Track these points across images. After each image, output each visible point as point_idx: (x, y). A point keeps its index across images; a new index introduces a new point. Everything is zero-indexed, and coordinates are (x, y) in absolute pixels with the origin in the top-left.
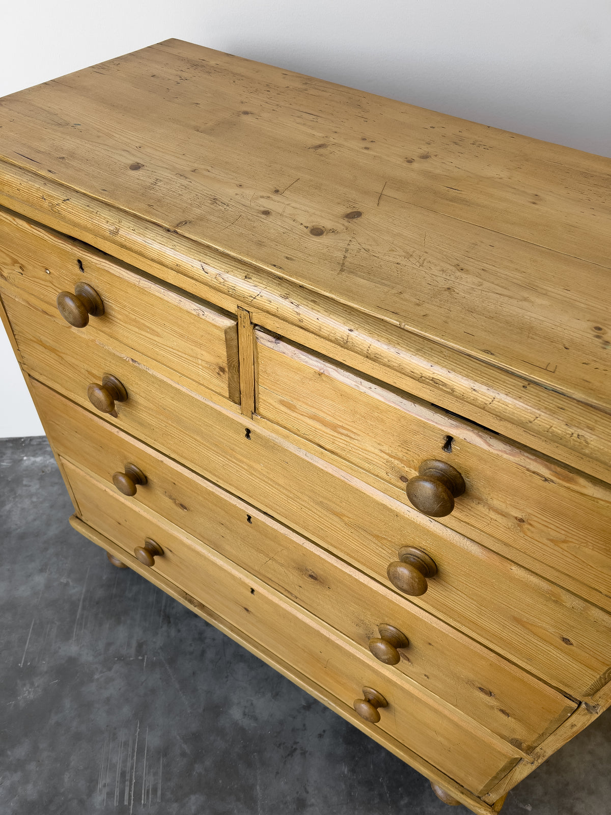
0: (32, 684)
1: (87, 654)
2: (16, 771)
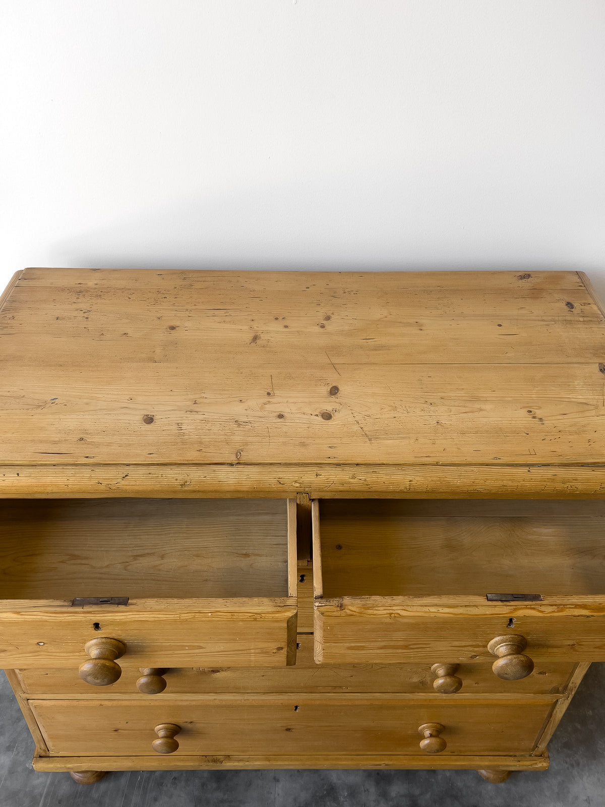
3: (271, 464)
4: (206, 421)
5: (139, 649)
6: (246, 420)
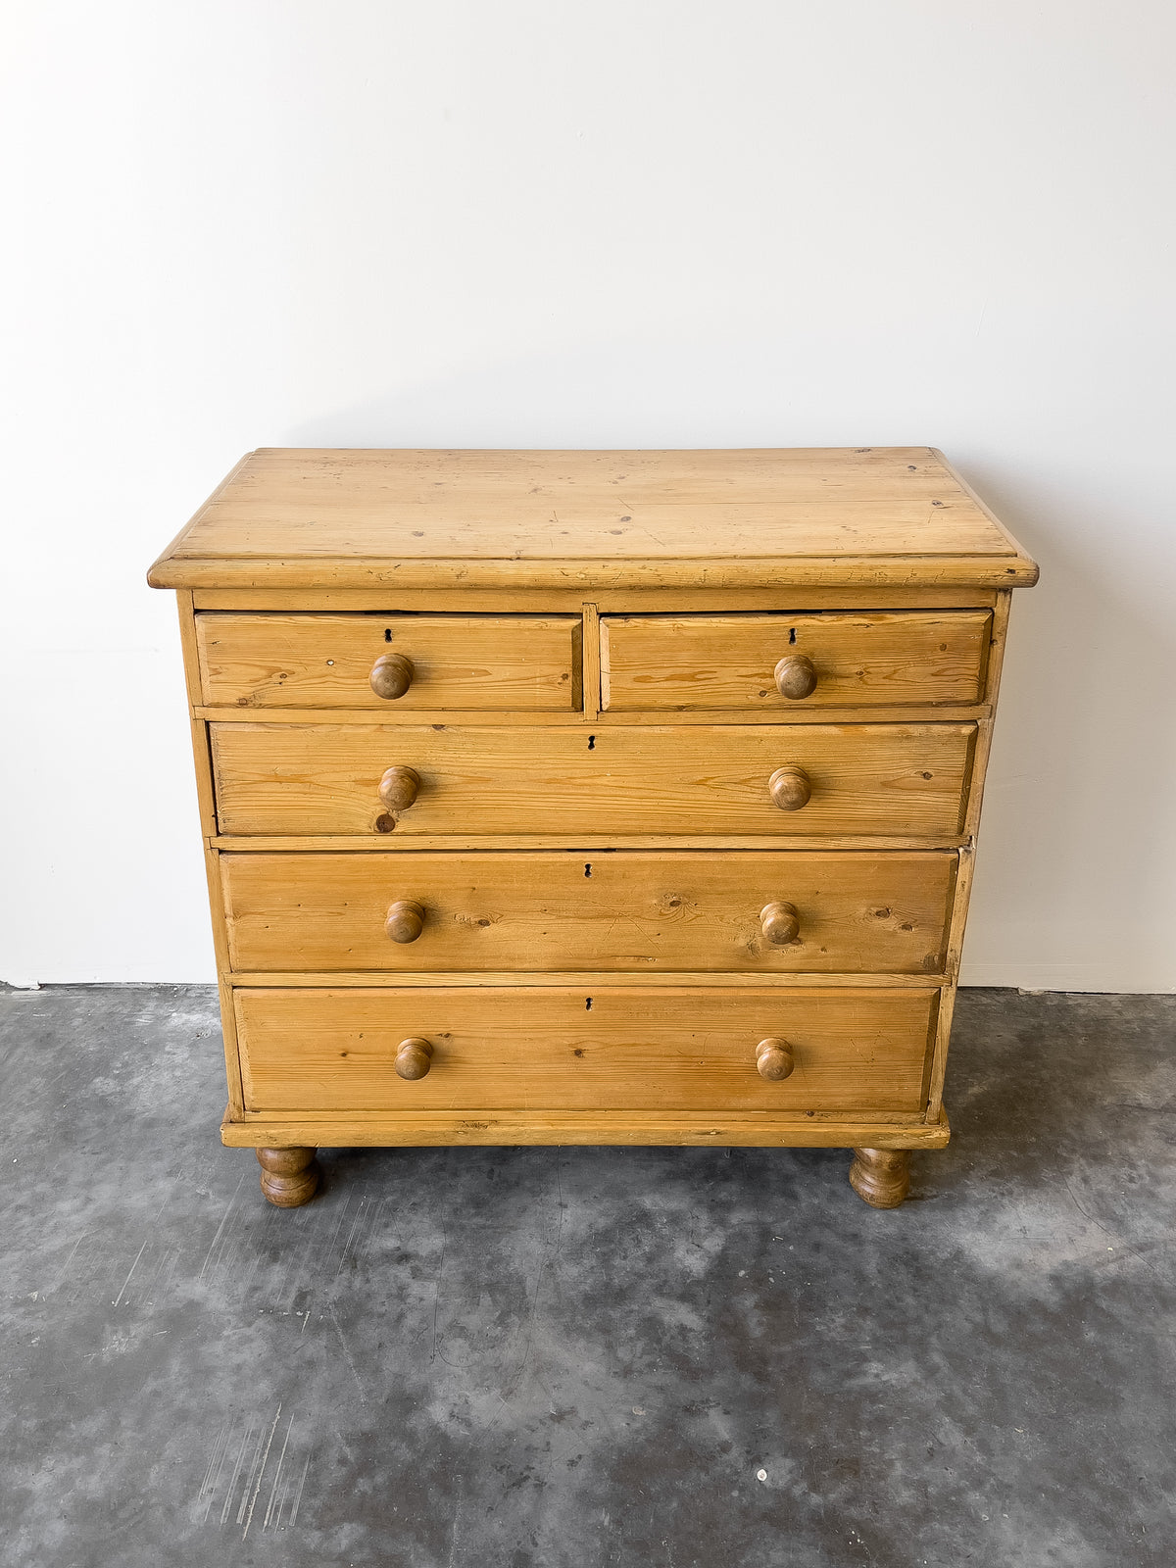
3: (554, 559)
6: (526, 535)
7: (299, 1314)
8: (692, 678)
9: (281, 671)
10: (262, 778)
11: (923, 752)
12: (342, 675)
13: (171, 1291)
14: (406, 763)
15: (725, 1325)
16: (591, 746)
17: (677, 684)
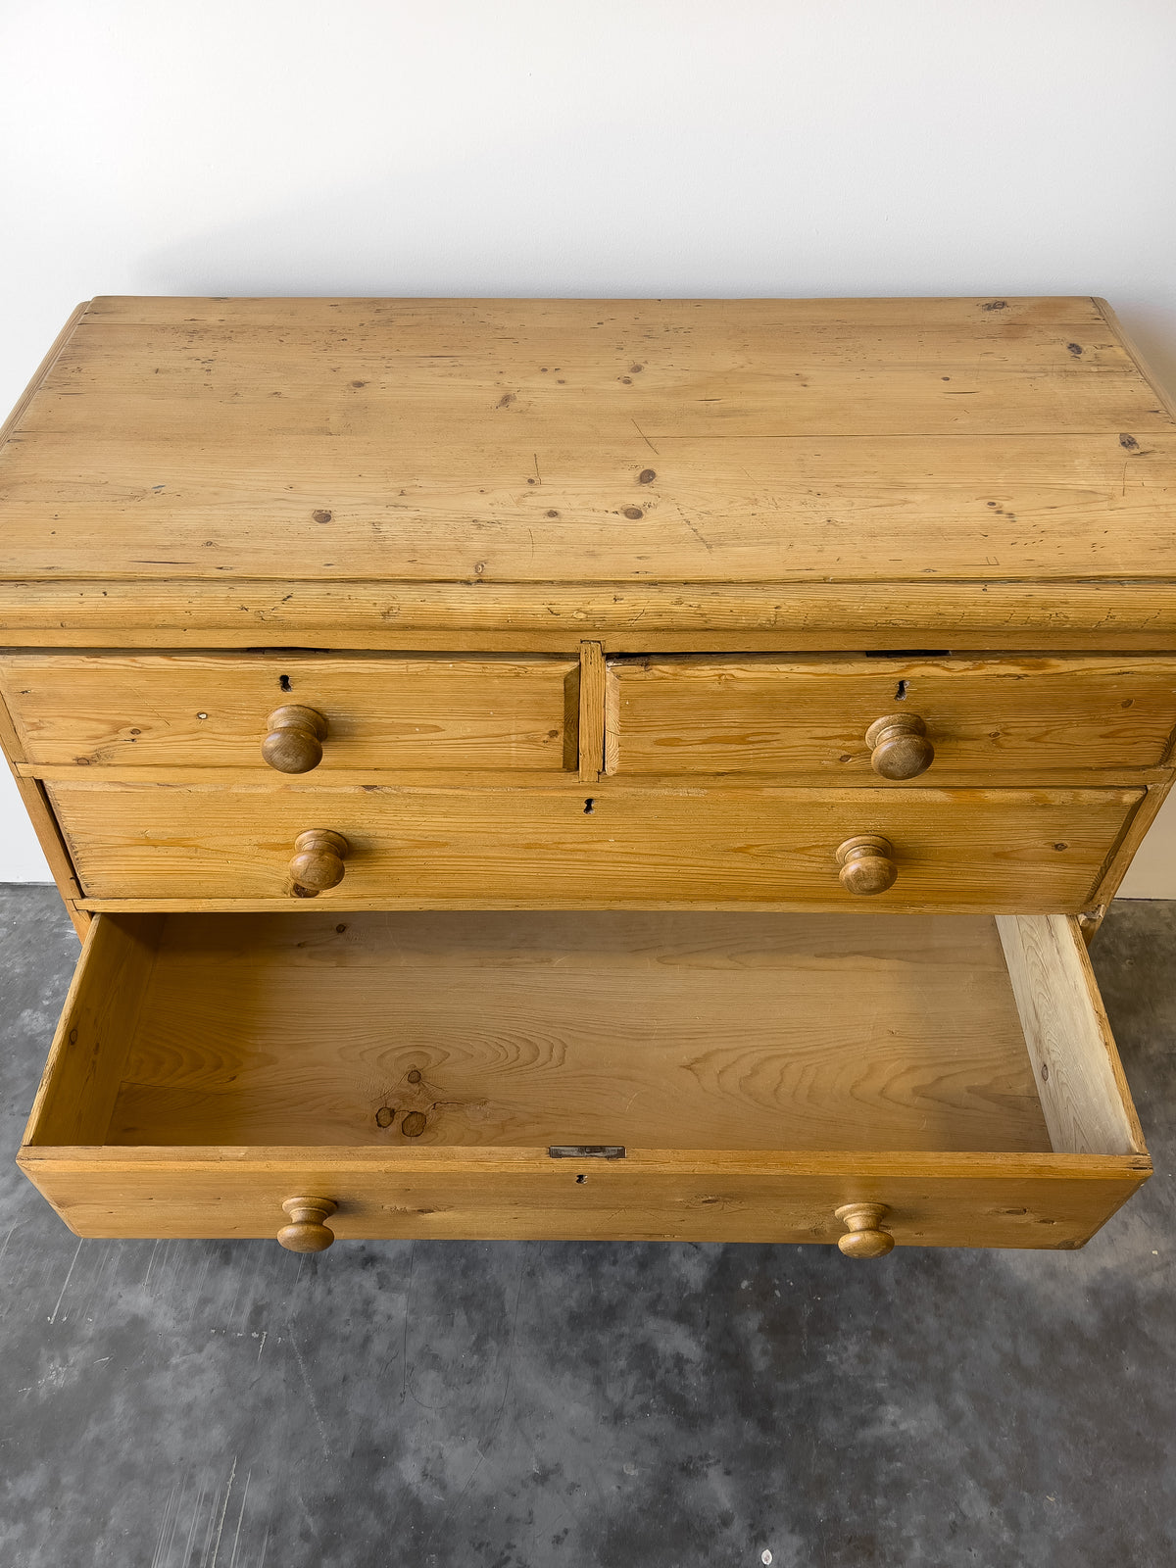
0: (65, 1360)
1: (165, 1315)
2: (15, 1521)
3: (537, 583)
4: (422, 520)
5: (347, 729)
6: (492, 519)
7: (255, 1335)
8: (742, 740)
9: (130, 725)
10: (128, 842)
11: (1062, 822)
12: (221, 730)
13: (112, 1304)
14: (328, 826)
15: (728, 1355)
16: (588, 809)
17: (719, 747)
